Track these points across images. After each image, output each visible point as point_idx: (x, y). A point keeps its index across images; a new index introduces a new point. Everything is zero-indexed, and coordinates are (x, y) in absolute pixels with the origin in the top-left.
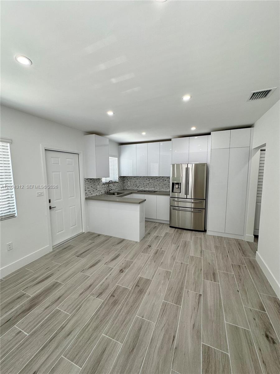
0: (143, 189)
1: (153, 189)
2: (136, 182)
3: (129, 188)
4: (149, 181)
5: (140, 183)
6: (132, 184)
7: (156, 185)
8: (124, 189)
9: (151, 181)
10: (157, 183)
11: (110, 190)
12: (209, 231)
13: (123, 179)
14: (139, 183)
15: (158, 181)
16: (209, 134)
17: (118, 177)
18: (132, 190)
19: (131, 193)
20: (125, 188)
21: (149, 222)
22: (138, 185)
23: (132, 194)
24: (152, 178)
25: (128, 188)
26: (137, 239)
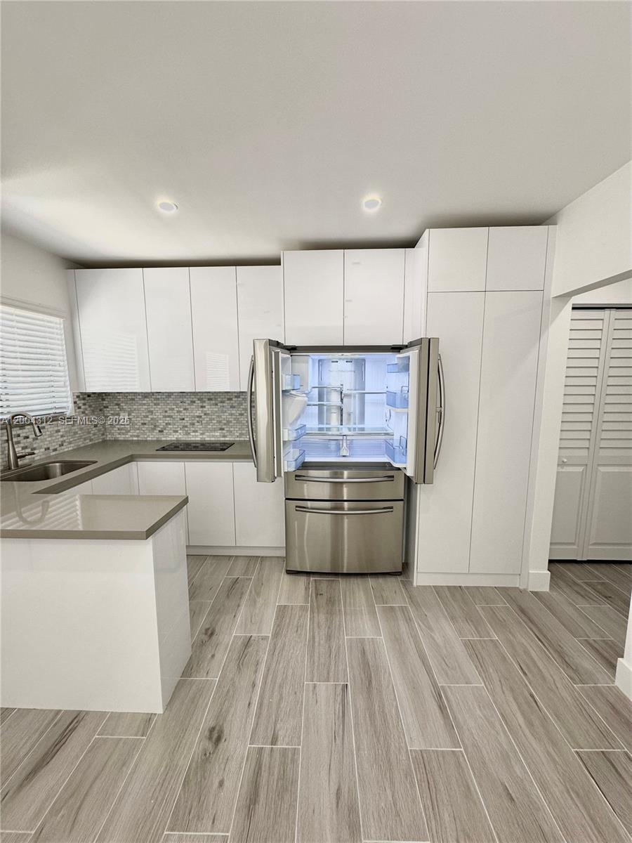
0: (180, 436)
1: (215, 436)
2: (151, 412)
3: (128, 437)
4: (202, 407)
5: (169, 416)
6: (139, 421)
7: (229, 422)
8: (104, 441)
9: (208, 408)
10: (232, 415)
11: (17, 458)
12: (419, 574)
13: (96, 402)
14: (165, 417)
15: (232, 407)
16: (411, 243)
17: (69, 394)
18: (138, 442)
19: (131, 459)
20: (109, 437)
21: (209, 561)
22: (161, 424)
23: (133, 464)
24: (213, 397)
25: (121, 437)
26: (154, 702)
